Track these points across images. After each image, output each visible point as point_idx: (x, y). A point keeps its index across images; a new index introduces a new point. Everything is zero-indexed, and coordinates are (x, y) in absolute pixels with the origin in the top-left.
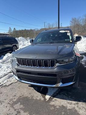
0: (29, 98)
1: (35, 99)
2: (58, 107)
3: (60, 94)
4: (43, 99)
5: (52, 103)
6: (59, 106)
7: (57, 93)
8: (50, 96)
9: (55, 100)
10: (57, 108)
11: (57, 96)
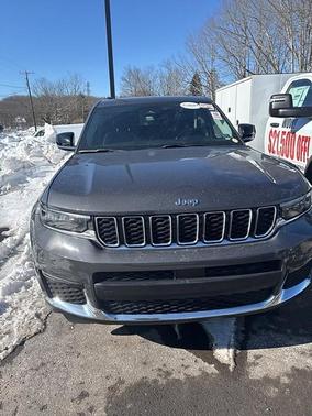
0: (155, 381)
1: (182, 377)
2: (285, 380)
3: (254, 332)
4: (212, 369)
5: (256, 373)
6: (288, 375)
7: (243, 332)
8: (231, 350)
9: (257, 357)
10: (287, 386)
11: (250, 342)
